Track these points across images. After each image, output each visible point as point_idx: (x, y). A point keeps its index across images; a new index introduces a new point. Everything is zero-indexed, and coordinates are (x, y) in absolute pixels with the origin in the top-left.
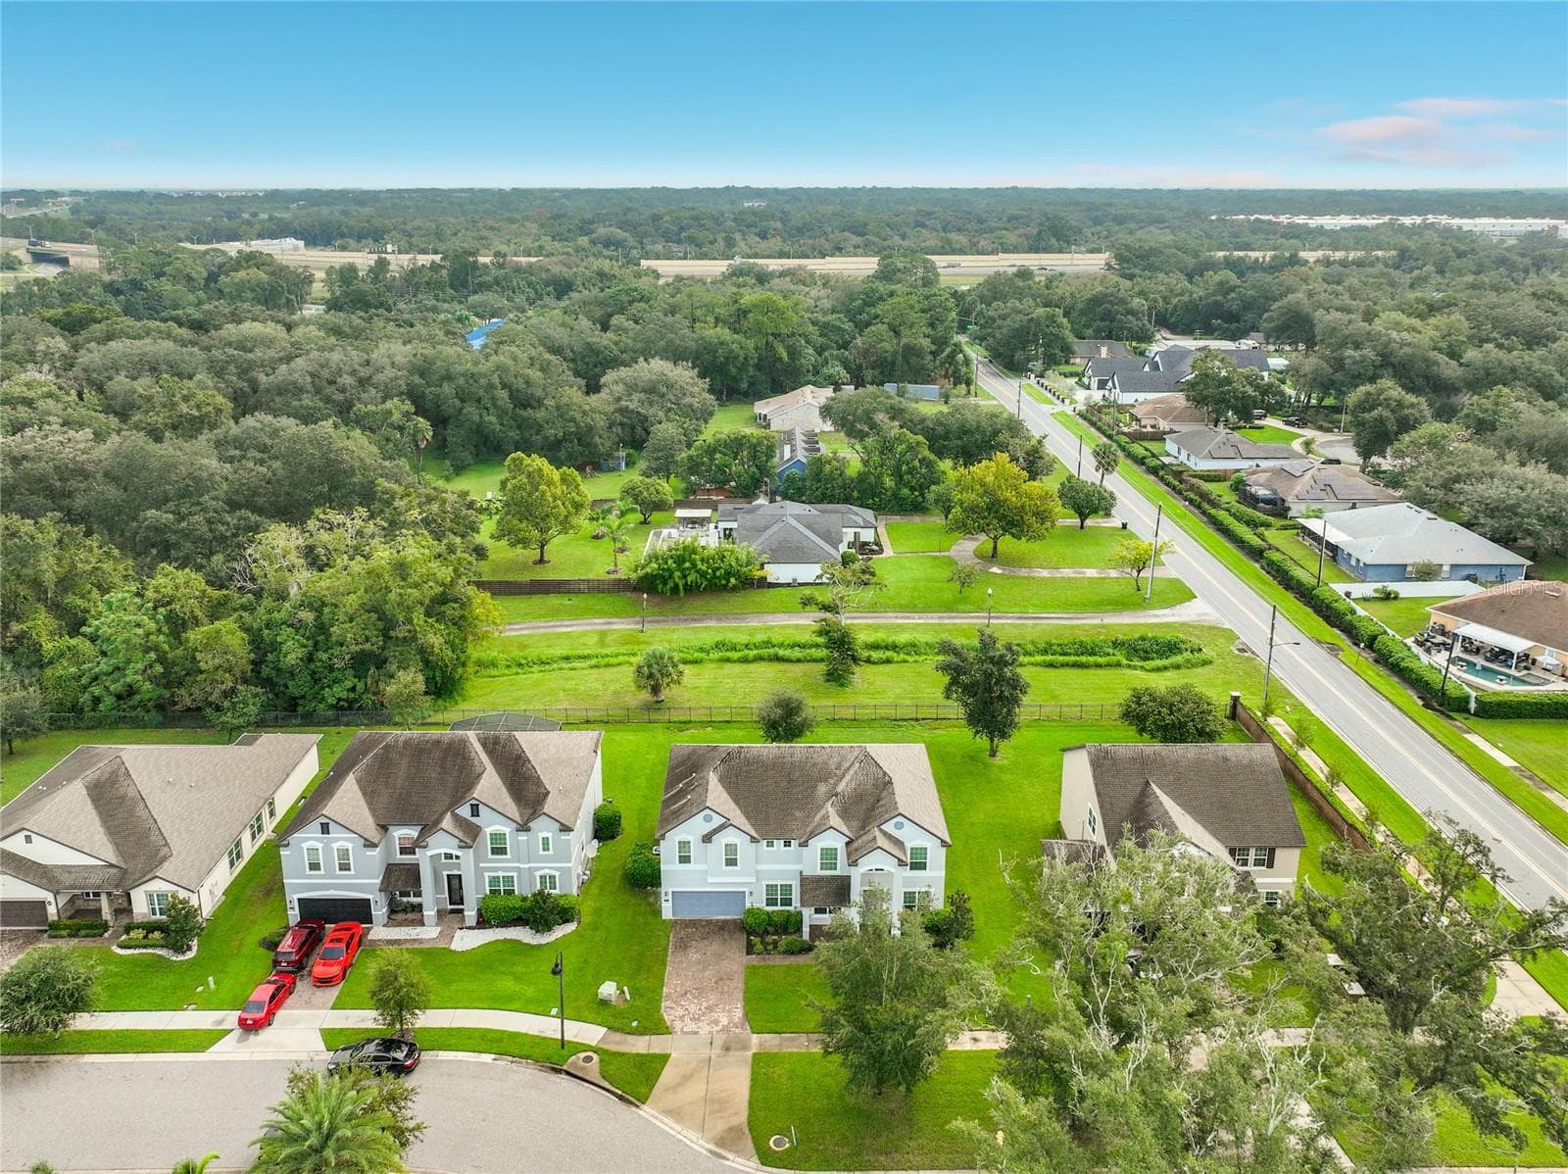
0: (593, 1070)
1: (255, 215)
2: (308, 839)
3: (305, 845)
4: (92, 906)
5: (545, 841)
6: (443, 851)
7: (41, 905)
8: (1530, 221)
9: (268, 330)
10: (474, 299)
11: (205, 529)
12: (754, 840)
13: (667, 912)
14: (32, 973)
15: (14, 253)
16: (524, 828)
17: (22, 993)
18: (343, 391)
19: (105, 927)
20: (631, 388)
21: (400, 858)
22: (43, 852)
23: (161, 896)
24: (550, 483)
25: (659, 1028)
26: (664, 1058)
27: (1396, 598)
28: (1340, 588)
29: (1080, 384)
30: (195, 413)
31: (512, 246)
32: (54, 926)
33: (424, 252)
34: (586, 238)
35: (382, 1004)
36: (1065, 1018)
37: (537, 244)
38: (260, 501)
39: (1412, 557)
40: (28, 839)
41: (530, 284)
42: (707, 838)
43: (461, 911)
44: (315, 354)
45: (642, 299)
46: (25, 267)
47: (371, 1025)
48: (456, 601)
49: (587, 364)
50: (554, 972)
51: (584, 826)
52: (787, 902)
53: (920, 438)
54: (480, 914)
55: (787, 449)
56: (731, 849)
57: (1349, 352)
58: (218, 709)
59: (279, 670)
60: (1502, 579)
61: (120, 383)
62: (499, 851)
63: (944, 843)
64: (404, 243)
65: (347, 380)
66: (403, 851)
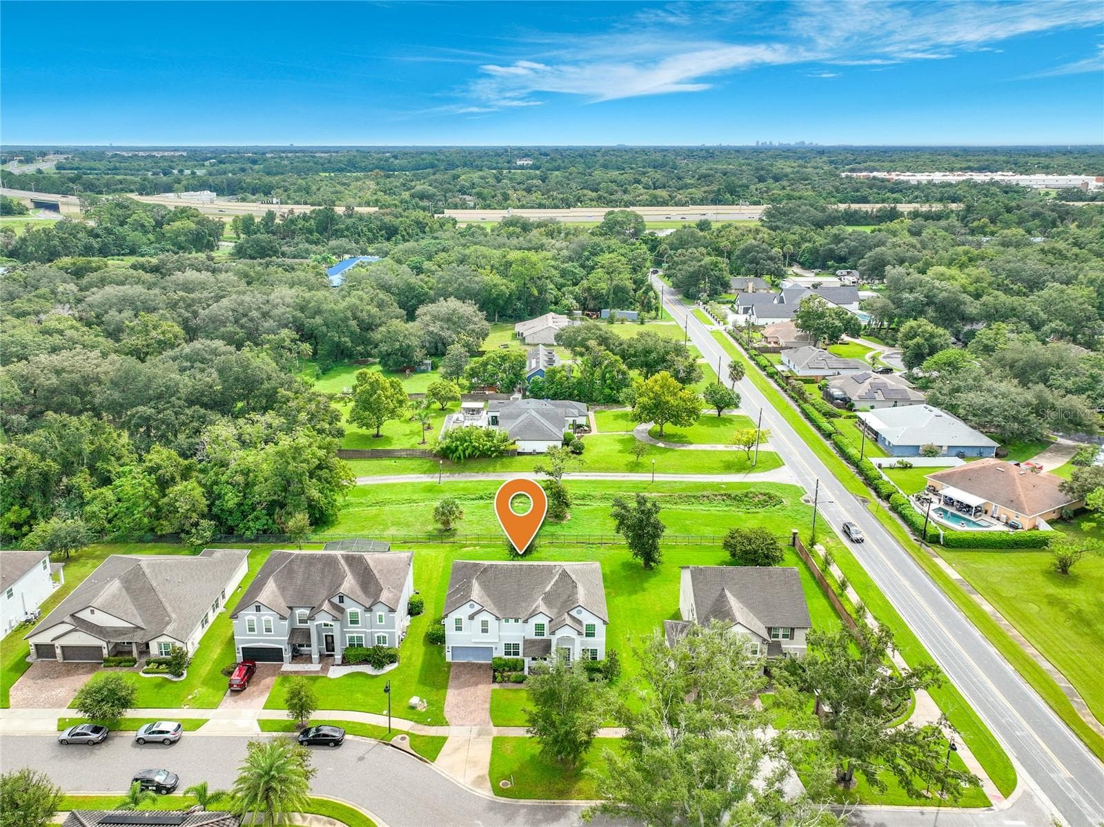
0: (406, 745)
1: (181, 171)
2: (249, 615)
3: (247, 618)
4: (127, 649)
5: (381, 617)
6: (323, 622)
7: (100, 648)
8: (1071, 177)
9: (202, 276)
10: (333, 243)
11: (173, 418)
12: (497, 618)
13: (449, 658)
14: (104, 687)
15: (23, 203)
16: (369, 609)
17: (99, 697)
18: (251, 320)
19: (135, 661)
20: (435, 318)
21: (299, 625)
22: (101, 619)
23: (166, 645)
24: (384, 389)
25: (442, 722)
26: (445, 739)
27: (910, 467)
28: (875, 461)
29: (732, 309)
30: (161, 337)
31: (358, 199)
32: (106, 661)
33: (298, 203)
34: (407, 193)
35: (292, 707)
36: (648, 720)
37: (375, 197)
38: (205, 399)
39: (923, 441)
40: (92, 612)
41: (370, 230)
42: (471, 617)
43: (332, 655)
44: (234, 296)
45: (443, 250)
46: (30, 212)
47: (286, 718)
48: (327, 468)
49: (407, 297)
50: (385, 691)
51: (402, 608)
52: (517, 654)
53: (618, 358)
54: (344, 658)
55: (534, 362)
56: (485, 623)
57: (906, 295)
58: (188, 533)
59: (222, 510)
60: (981, 456)
61: (113, 316)
62: (354, 622)
63: (605, 622)
64: (284, 197)
65: (255, 314)
66: (301, 621)
